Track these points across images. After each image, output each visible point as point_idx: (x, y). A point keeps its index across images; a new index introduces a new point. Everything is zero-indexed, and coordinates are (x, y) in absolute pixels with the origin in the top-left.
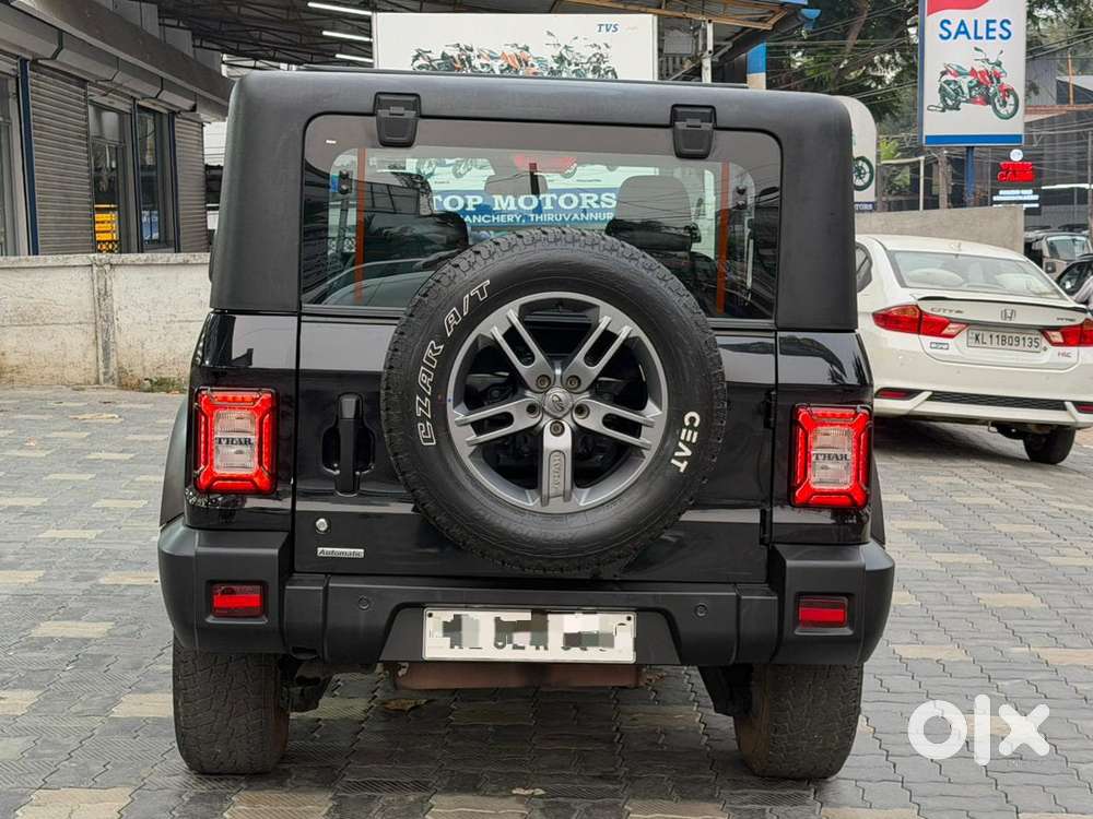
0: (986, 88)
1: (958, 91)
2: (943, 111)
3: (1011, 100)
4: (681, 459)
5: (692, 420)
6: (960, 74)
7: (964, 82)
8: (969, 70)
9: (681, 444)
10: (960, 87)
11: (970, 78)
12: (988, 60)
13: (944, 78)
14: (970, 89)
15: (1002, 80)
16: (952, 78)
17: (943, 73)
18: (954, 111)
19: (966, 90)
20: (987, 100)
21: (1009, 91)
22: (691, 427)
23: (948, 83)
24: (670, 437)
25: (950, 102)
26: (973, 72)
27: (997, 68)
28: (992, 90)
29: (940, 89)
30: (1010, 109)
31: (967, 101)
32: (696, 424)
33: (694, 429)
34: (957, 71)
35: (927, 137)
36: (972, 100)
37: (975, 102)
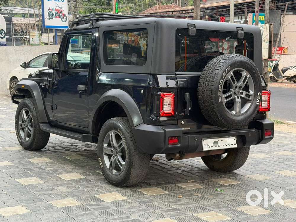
0: (59, 14)
1: (53, 14)
2: (49, 19)
3: (65, 17)
4: (258, 102)
5: (259, 94)
6: (53, 10)
7: (54, 12)
8: (55, 9)
9: (258, 99)
10: (53, 13)
11: (55, 11)
12: (59, 7)
13: (49, 11)
14: (55, 14)
15: (63, 12)
16: (51, 11)
17: (49, 10)
18: (52, 20)
19: (54, 14)
20: (60, 17)
21: (64, 15)
22: (259, 96)
23: (50, 12)
24: (255, 98)
25: (51, 17)
26: (56, 10)
27: (61, 9)
28: (60, 14)
29: (48, 14)
30: (65, 19)
31: (55, 17)
32: (260, 95)
33: (260, 96)
34: (52, 9)
35: (46, 26)
36: (56, 17)
37: (57, 17)
